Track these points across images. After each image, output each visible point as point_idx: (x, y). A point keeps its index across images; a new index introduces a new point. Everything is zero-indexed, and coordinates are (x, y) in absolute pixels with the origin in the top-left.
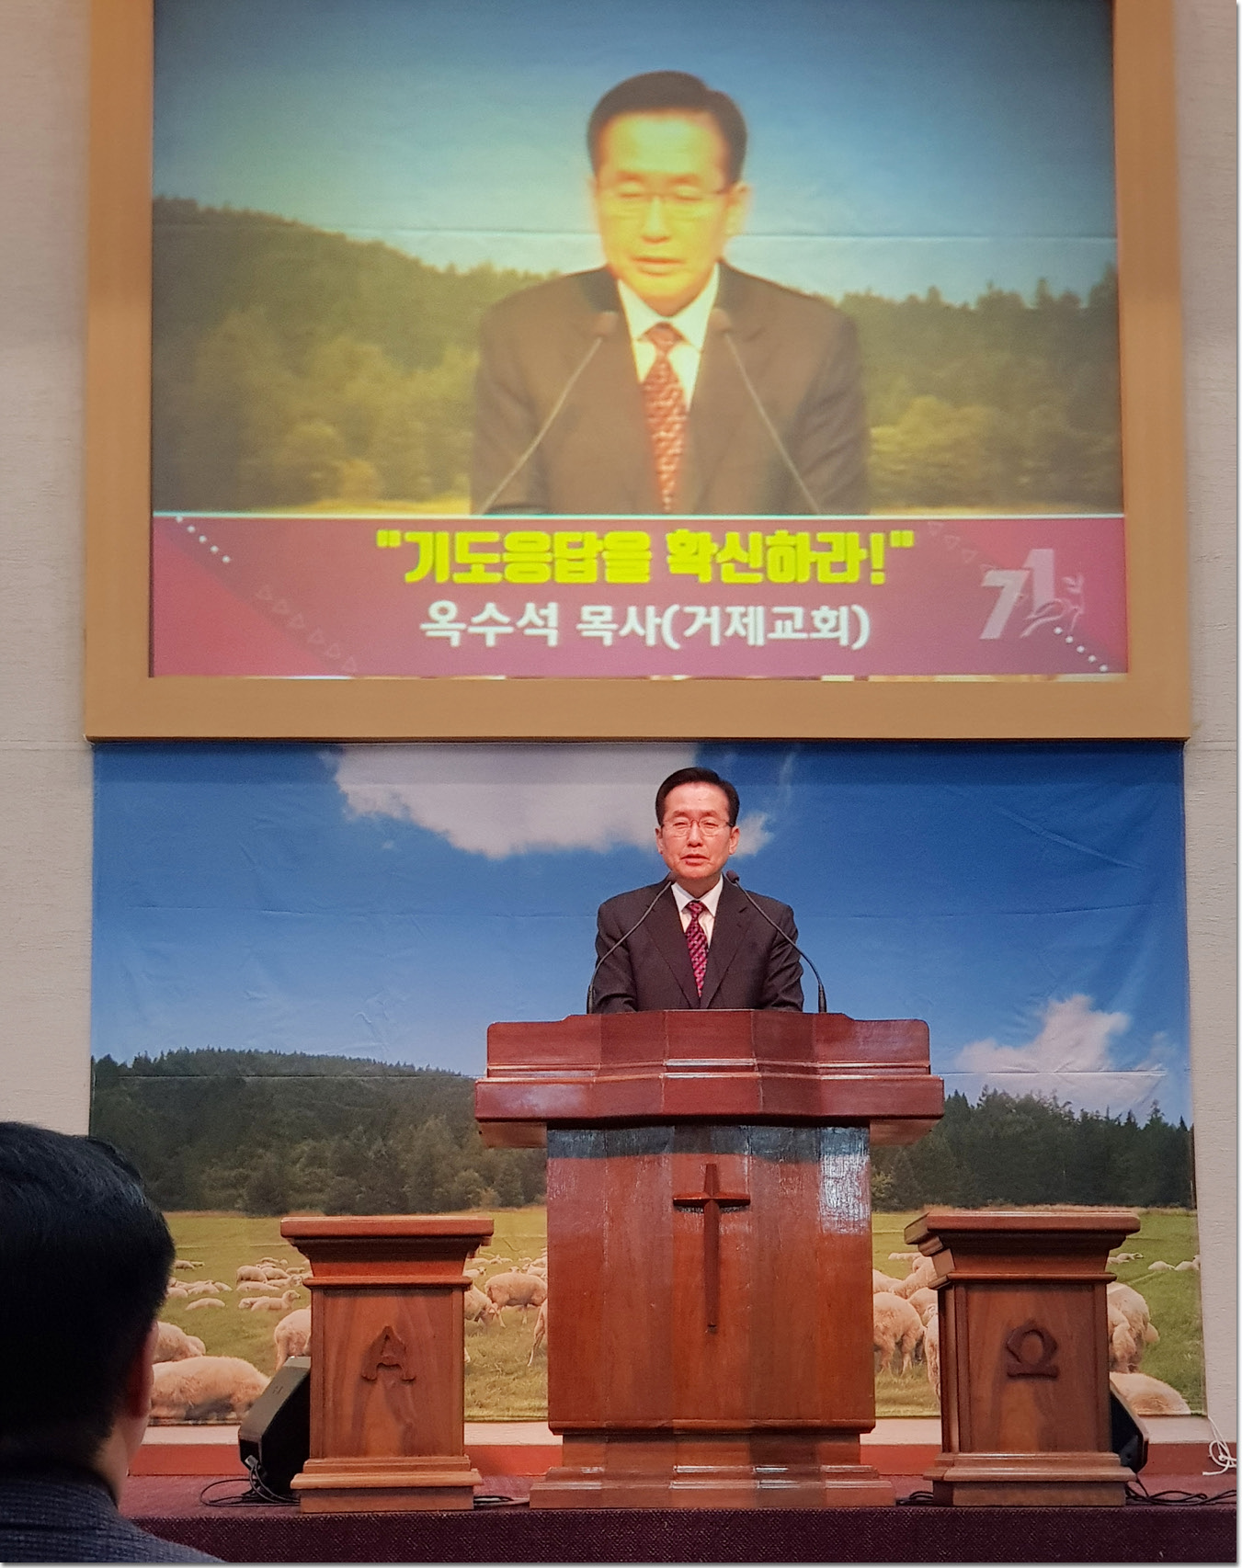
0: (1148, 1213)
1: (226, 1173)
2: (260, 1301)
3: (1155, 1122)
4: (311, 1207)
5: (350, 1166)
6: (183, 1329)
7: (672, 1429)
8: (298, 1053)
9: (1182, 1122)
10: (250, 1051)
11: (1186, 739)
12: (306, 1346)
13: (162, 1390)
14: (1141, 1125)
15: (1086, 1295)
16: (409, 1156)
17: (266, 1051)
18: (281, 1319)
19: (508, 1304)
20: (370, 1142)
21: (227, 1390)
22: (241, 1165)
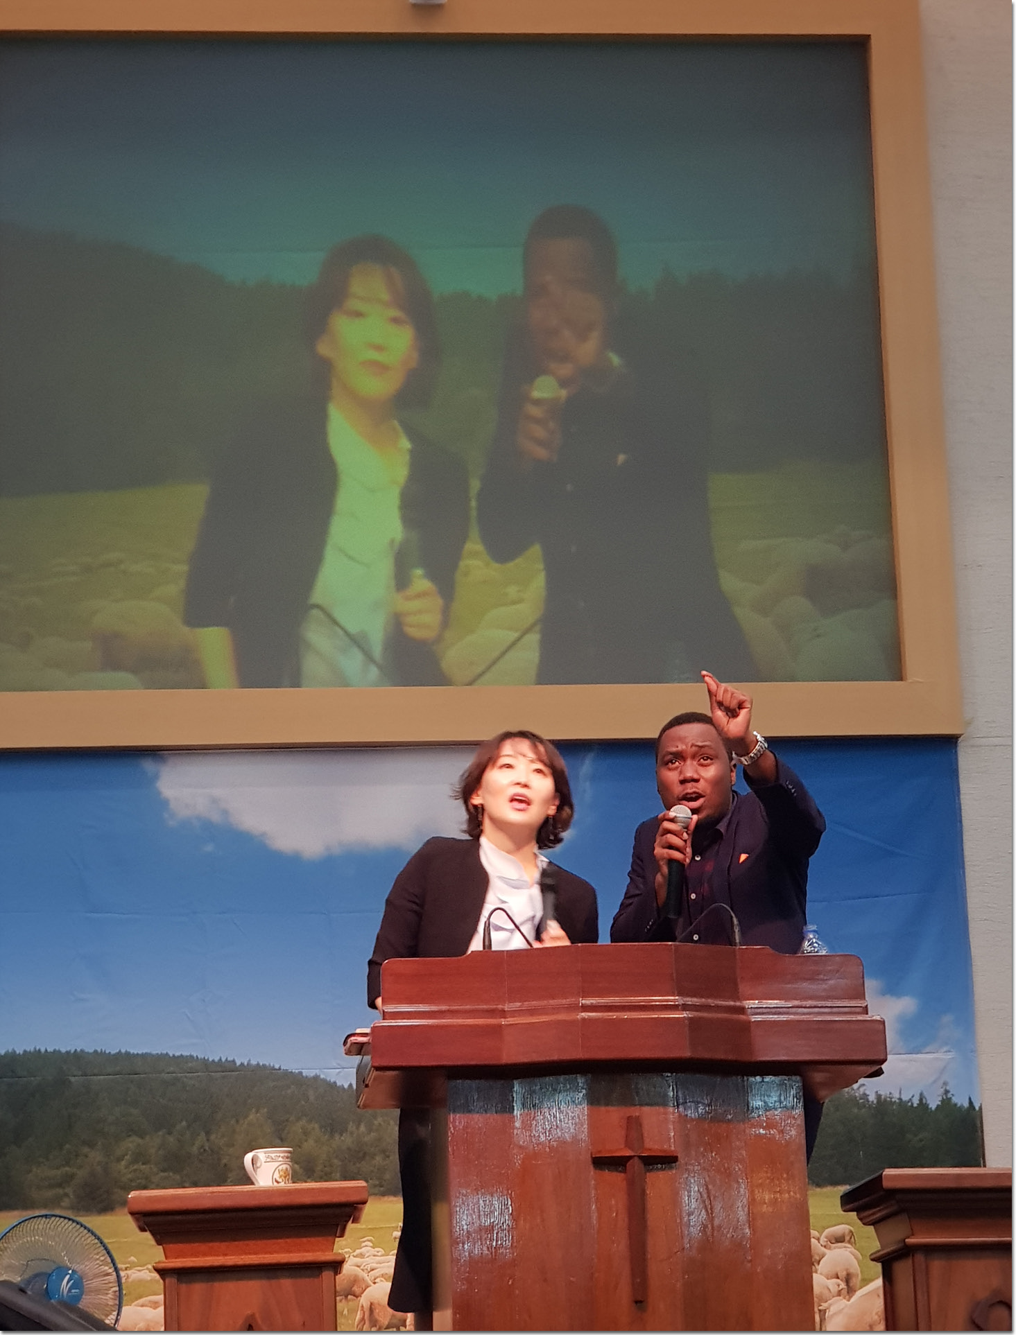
1: (53, 1173)
3: (946, 1102)
5: (174, 1162)
8: (123, 1051)
9: (971, 1103)
10: (76, 1050)
11: (960, 736)
14: (933, 1104)
17: (91, 1051)
20: (194, 1137)
22: (67, 1164)
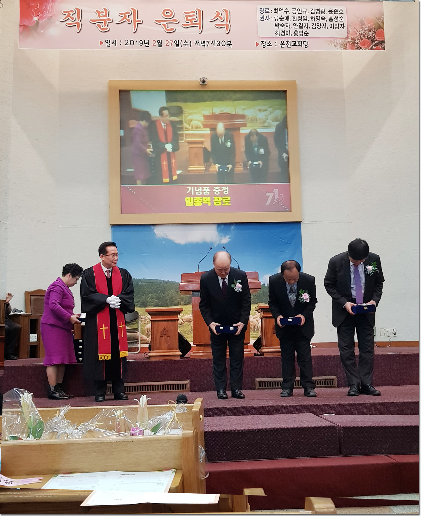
2: (142, 322)
5: (158, 298)
8: (148, 279)
11: (301, 222)
12: (151, 330)
16: (168, 296)
18: (146, 325)
19: (186, 322)
20: (161, 294)
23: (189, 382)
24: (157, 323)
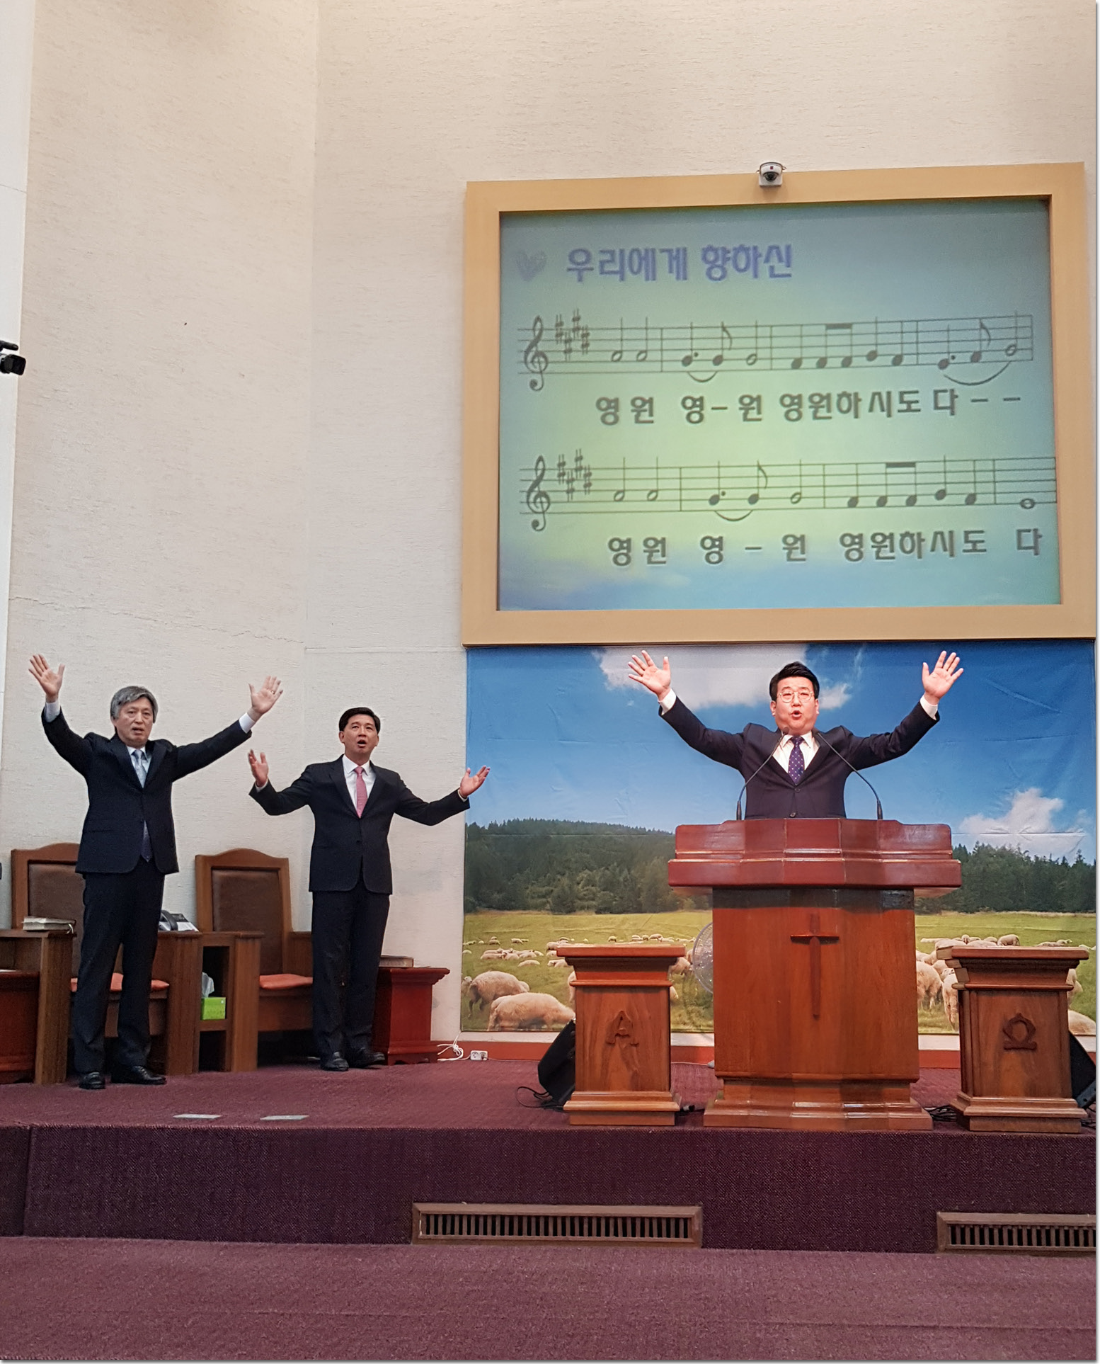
0: (1075, 916)
1: (541, 889)
3: (1079, 862)
4: (588, 908)
5: (609, 885)
6: (517, 977)
7: (791, 1079)
8: (580, 821)
10: (553, 820)
11: (1093, 639)
13: (506, 1011)
14: (1071, 864)
15: (1054, 999)
16: (642, 880)
17: (562, 820)
20: (621, 872)
21: (542, 1011)
22: (549, 884)
23: (698, 1214)
24: (594, 996)
